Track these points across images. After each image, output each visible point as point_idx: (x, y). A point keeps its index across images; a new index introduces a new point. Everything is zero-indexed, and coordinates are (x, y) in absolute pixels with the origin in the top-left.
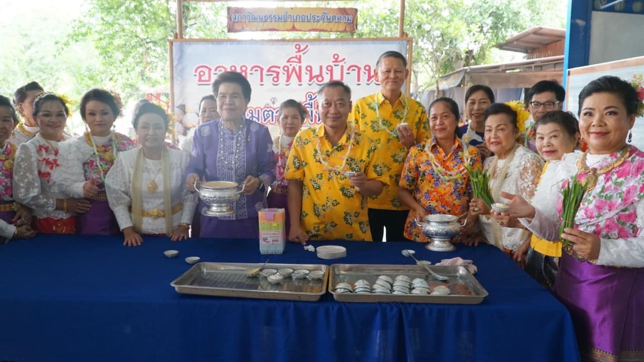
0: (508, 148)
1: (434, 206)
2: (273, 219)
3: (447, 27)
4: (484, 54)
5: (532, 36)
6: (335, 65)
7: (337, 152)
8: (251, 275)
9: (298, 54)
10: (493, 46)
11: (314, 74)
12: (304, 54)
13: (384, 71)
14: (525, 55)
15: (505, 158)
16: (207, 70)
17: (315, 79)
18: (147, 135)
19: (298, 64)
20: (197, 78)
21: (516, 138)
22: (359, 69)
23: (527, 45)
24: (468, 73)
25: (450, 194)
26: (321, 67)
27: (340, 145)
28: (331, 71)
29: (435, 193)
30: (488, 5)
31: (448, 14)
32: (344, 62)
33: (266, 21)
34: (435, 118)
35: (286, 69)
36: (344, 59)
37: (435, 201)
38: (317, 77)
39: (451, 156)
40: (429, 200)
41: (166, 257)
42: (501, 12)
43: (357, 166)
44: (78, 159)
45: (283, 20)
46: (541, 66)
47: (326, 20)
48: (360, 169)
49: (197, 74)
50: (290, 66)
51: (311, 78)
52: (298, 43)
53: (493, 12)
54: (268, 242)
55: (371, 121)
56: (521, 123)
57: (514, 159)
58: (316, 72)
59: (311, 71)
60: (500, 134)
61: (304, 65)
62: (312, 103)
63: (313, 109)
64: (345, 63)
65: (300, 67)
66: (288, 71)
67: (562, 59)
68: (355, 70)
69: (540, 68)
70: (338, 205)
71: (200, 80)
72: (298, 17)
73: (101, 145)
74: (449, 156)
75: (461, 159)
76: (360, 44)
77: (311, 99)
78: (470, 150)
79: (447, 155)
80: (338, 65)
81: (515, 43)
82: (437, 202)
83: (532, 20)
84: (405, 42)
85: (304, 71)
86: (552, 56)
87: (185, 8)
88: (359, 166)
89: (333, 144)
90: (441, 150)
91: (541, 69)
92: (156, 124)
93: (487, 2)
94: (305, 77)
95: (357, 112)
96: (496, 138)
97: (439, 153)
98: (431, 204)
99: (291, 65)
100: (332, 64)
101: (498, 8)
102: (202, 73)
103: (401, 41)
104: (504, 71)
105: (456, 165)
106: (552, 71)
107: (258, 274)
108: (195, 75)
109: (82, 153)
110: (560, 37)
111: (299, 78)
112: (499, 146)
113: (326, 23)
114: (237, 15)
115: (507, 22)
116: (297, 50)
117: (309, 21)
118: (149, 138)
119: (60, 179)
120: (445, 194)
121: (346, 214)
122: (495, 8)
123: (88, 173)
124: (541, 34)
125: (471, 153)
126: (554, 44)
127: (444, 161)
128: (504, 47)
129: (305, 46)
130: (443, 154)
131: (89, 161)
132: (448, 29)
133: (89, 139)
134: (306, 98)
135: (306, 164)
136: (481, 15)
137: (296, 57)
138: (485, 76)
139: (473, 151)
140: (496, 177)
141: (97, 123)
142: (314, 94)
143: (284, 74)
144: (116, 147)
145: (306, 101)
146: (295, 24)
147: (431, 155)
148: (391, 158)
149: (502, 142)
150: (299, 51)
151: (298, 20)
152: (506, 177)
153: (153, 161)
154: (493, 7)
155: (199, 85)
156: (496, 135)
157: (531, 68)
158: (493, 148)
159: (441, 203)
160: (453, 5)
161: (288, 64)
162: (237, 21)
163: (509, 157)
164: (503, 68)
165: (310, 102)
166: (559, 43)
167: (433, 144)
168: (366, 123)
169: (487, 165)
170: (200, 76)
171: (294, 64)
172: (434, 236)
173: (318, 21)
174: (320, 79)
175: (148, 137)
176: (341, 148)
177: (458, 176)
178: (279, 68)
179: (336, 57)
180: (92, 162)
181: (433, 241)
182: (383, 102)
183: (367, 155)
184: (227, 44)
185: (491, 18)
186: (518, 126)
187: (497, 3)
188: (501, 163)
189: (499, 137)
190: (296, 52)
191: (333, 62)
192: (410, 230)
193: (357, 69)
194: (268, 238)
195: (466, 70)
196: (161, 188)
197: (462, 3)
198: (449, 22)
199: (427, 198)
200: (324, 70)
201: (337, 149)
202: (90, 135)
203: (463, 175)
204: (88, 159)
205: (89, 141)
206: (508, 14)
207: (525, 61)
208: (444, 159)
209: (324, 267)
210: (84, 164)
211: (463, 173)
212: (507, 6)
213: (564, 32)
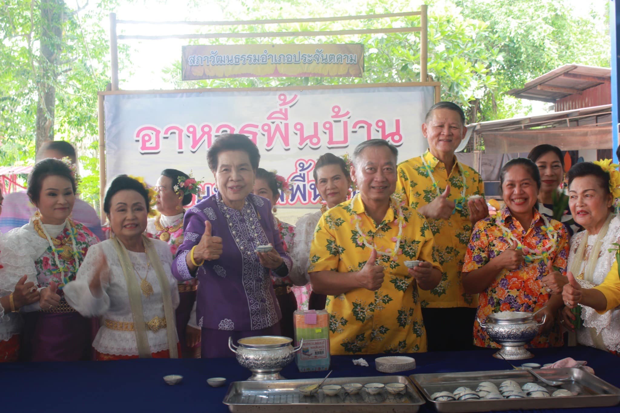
0: (599, 219)
1: (515, 296)
2: (315, 322)
3: (444, 68)
4: (495, 106)
5: (562, 77)
6: (335, 121)
7: (383, 233)
8: (309, 393)
9: (283, 107)
10: (507, 93)
11: (306, 135)
12: (291, 107)
13: (436, 125)
14: (552, 104)
15: (597, 233)
16: (154, 133)
17: (308, 141)
18: (124, 220)
19: (284, 122)
20: (140, 144)
21: (609, 206)
22: (369, 126)
23: (554, 91)
24: (477, 131)
25: (534, 279)
26: (316, 125)
27: (387, 222)
28: (331, 129)
29: (515, 279)
30: (497, 35)
31: (444, 49)
32: (348, 116)
33: (237, 64)
34: (512, 185)
35: (266, 128)
36: (348, 113)
37: (516, 290)
38: (310, 138)
39: (532, 231)
40: (507, 289)
41: (166, 384)
42: (517, 46)
43: (411, 249)
44: (31, 256)
45: (261, 62)
46: (577, 120)
47: (320, 60)
48: (414, 253)
49: (140, 139)
50: (271, 124)
51: (303, 140)
52: (282, 92)
53: (505, 46)
54: (309, 355)
55: (424, 191)
56: (615, 187)
57: (608, 233)
58: (309, 131)
59: (302, 130)
60: (589, 202)
61: (291, 122)
62: (304, 174)
63: (306, 183)
64: (349, 118)
65: (286, 126)
66: (269, 131)
67: (609, 109)
68: (363, 127)
69: (575, 123)
70: (390, 302)
71: (144, 147)
72: (282, 57)
73: (56, 236)
74: (529, 231)
75: (544, 235)
76: (369, 92)
77: (303, 169)
78: (554, 225)
79: (526, 230)
80: (340, 121)
81: (539, 88)
82: (518, 290)
83: (560, 57)
84: (430, 88)
85: (291, 130)
86: (592, 106)
87: (55, 47)
88: (413, 248)
89: (378, 222)
90: (518, 223)
91: (578, 125)
92: (135, 205)
93: (497, 32)
94: (294, 140)
95: (403, 179)
96: (582, 206)
97: (516, 228)
98: (511, 294)
99: (273, 123)
100: (332, 120)
101: (511, 41)
102: (147, 138)
103: (425, 87)
104: (527, 127)
105: (540, 242)
106: (593, 127)
107: (316, 392)
108: (138, 141)
109: (34, 247)
110: (604, 79)
111: (286, 140)
112: (587, 217)
113: (321, 65)
114: (196, 57)
115: (525, 59)
116: (281, 102)
117: (297, 63)
118: (128, 225)
119: (6, 285)
120: (528, 280)
121: (401, 312)
122: (507, 40)
123: (42, 276)
124: (575, 76)
125: (556, 228)
126: (592, 89)
127: (523, 237)
128: (522, 94)
129: (292, 97)
130: (521, 229)
131: (42, 259)
132: (446, 70)
133: (40, 229)
134: (297, 169)
135: (343, 250)
136: (488, 49)
137: (280, 112)
138: (502, 135)
139: (557, 226)
140: (588, 258)
141: (60, 206)
142: (307, 162)
143: (264, 135)
144: (75, 238)
145: (296, 172)
146: (278, 66)
147: (505, 229)
148: (455, 237)
149: (591, 212)
150: (285, 103)
151: (282, 61)
152: (599, 256)
153: (139, 253)
154: (504, 39)
155: (143, 154)
156: (582, 202)
157: (565, 122)
158: (579, 220)
159: (523, 292)
160: (449, 36)
161: (269, 122)
162: (195, 64)
163: (602, 230)
164: (527, 123)
165: (302, 173)
166: (599, 86)
167: (507, 216)
168: (417, 193)
169: (575, 242)
170: (144, 142)
171: (278, 122)
172: (505, 340)
173: (310, 62)
174: (315, 140)
175: (126, 223)
176: (387, 227)
177: (545, 255)
178: (257, 127)
179: (336, 110)
180: (47, 259)
181: (503, 347)
182: (437, 166)
183: (421, 233)
184: (182, 97)
185: (503, 54)
186: (611, 191)
187: (510, 33)
188: (593, 239)
189: (586, 205)
190: (281, 105)
191: (333, 117)
192: (481, 334)
193: (366, 126)
194: (310, 349)
195: (475, 127)
196: (157, 289)
197: (462, 34)
198: (445, 60)
199: (504, 286)
200: (321, 128)
201: (382, 229)
202: (40, 223)
203: (550, 255)
204: (41, 256)
205: (40, 231)
206: (526, 49)
207: (553, 113)
208: (523, 235)
209: (402, 379)
210: (36, 263)
211: (550, 251)
212: (524, 36)
213: (609, 72)
